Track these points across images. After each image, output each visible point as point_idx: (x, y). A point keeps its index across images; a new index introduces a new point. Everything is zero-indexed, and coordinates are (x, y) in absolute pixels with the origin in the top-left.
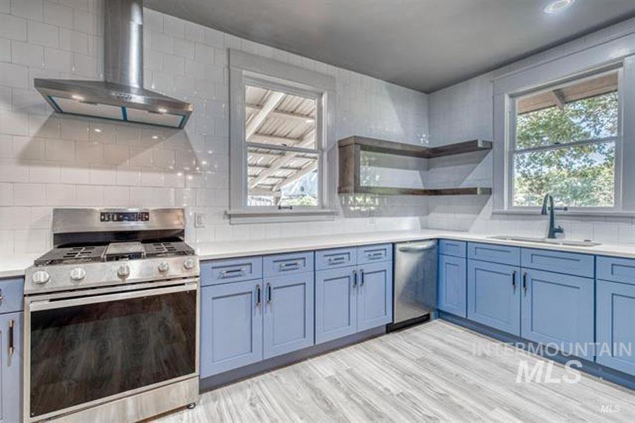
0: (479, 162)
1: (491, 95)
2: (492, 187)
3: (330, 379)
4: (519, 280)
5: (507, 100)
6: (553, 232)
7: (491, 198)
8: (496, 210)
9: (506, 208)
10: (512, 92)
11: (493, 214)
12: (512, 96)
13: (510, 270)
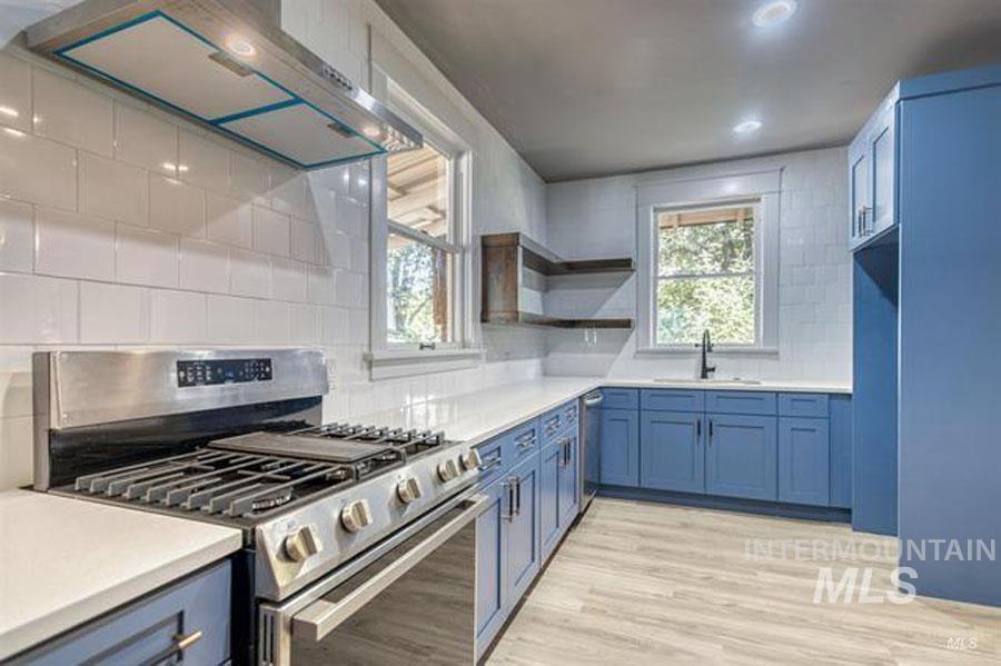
0: (619, 287)
1: (634, 204)
2: (633, 318)
3: (584, 610)
4: (705, 429)
5: (652, 214)
6: (706, 371)
7: (634, 334)
8: (640, 348)
9: (651, 347)
10: (657, 205)
11: (637, 352)
12: (655, 210)
13: (693, 418)
